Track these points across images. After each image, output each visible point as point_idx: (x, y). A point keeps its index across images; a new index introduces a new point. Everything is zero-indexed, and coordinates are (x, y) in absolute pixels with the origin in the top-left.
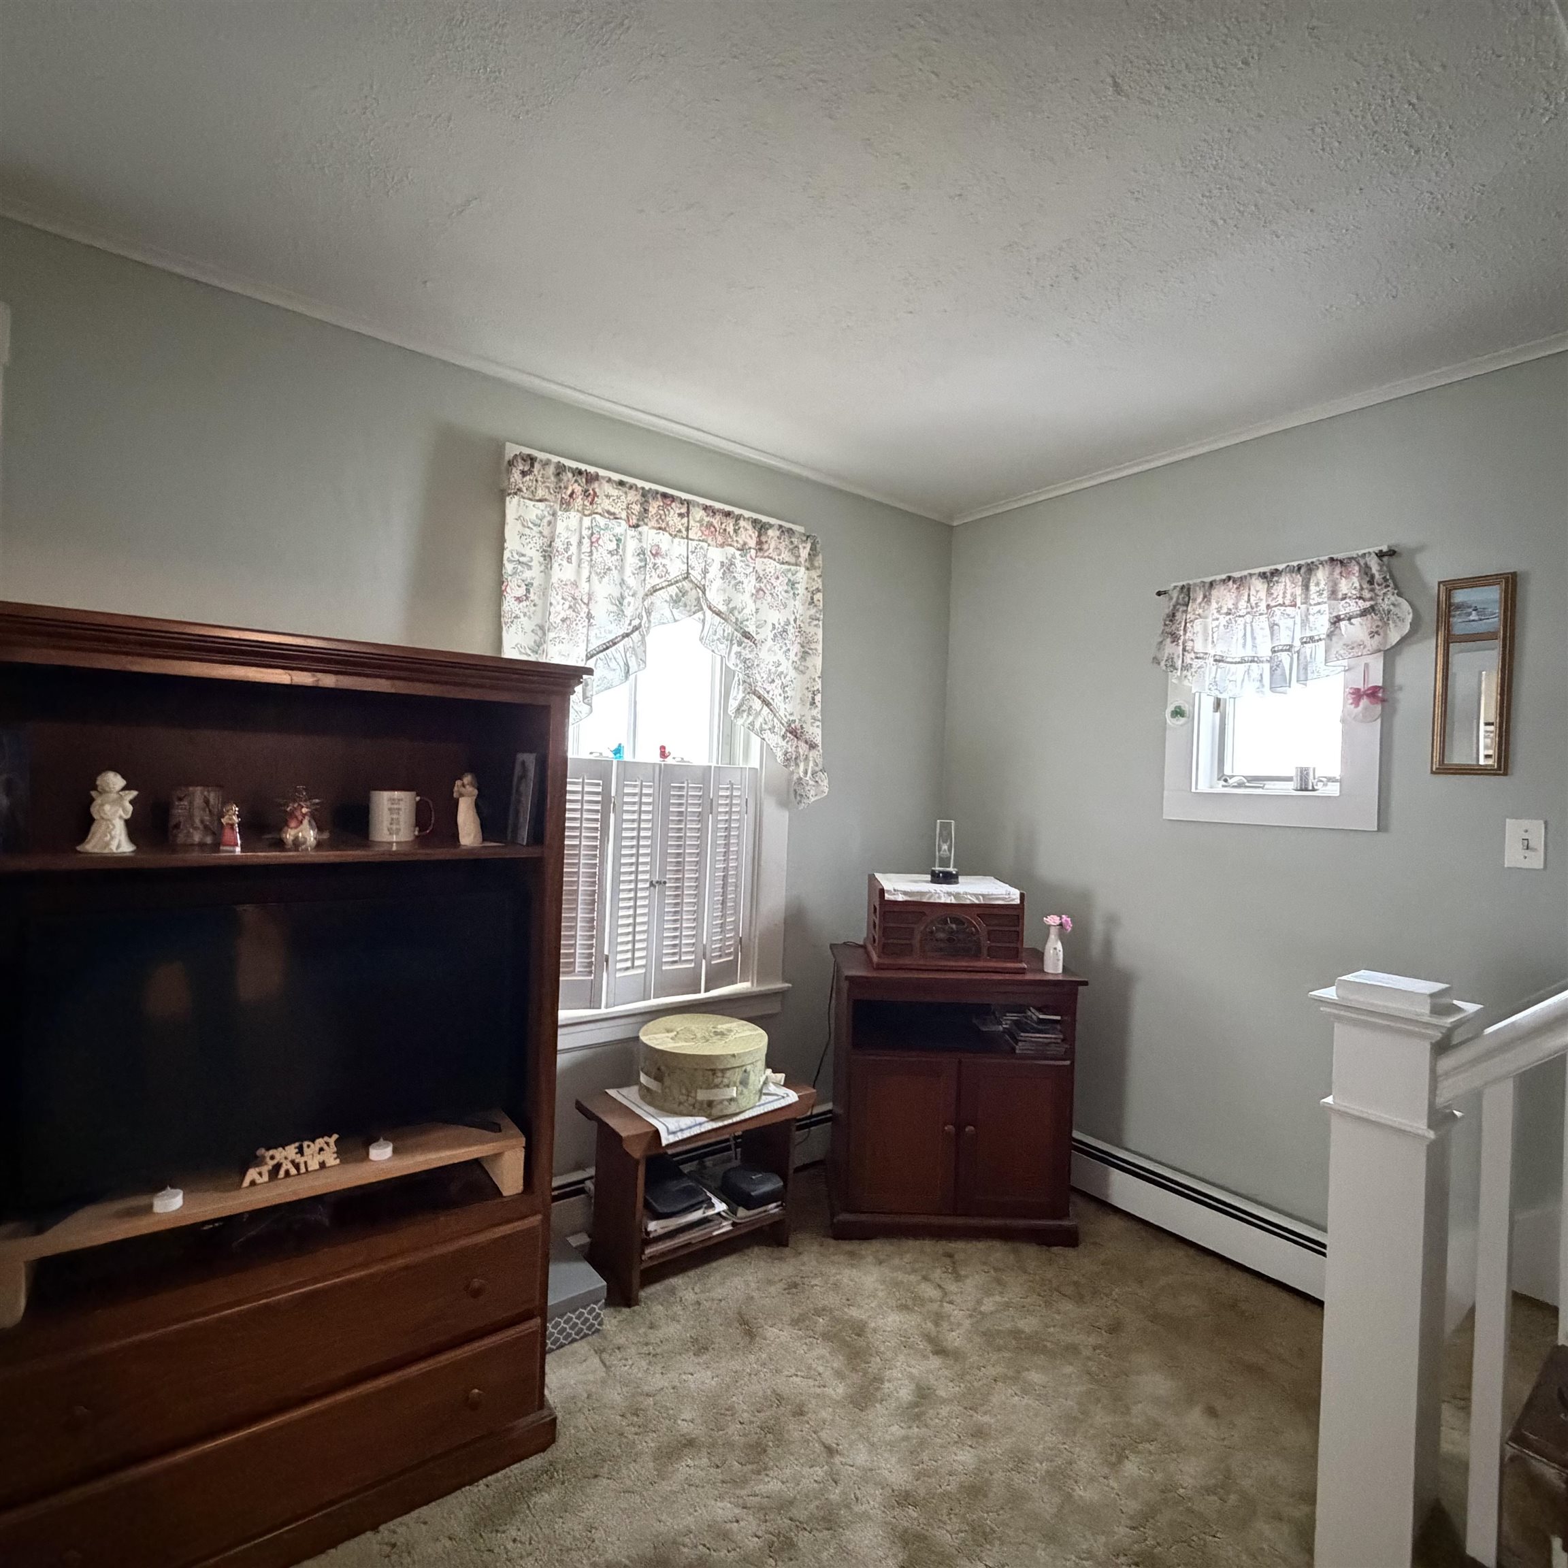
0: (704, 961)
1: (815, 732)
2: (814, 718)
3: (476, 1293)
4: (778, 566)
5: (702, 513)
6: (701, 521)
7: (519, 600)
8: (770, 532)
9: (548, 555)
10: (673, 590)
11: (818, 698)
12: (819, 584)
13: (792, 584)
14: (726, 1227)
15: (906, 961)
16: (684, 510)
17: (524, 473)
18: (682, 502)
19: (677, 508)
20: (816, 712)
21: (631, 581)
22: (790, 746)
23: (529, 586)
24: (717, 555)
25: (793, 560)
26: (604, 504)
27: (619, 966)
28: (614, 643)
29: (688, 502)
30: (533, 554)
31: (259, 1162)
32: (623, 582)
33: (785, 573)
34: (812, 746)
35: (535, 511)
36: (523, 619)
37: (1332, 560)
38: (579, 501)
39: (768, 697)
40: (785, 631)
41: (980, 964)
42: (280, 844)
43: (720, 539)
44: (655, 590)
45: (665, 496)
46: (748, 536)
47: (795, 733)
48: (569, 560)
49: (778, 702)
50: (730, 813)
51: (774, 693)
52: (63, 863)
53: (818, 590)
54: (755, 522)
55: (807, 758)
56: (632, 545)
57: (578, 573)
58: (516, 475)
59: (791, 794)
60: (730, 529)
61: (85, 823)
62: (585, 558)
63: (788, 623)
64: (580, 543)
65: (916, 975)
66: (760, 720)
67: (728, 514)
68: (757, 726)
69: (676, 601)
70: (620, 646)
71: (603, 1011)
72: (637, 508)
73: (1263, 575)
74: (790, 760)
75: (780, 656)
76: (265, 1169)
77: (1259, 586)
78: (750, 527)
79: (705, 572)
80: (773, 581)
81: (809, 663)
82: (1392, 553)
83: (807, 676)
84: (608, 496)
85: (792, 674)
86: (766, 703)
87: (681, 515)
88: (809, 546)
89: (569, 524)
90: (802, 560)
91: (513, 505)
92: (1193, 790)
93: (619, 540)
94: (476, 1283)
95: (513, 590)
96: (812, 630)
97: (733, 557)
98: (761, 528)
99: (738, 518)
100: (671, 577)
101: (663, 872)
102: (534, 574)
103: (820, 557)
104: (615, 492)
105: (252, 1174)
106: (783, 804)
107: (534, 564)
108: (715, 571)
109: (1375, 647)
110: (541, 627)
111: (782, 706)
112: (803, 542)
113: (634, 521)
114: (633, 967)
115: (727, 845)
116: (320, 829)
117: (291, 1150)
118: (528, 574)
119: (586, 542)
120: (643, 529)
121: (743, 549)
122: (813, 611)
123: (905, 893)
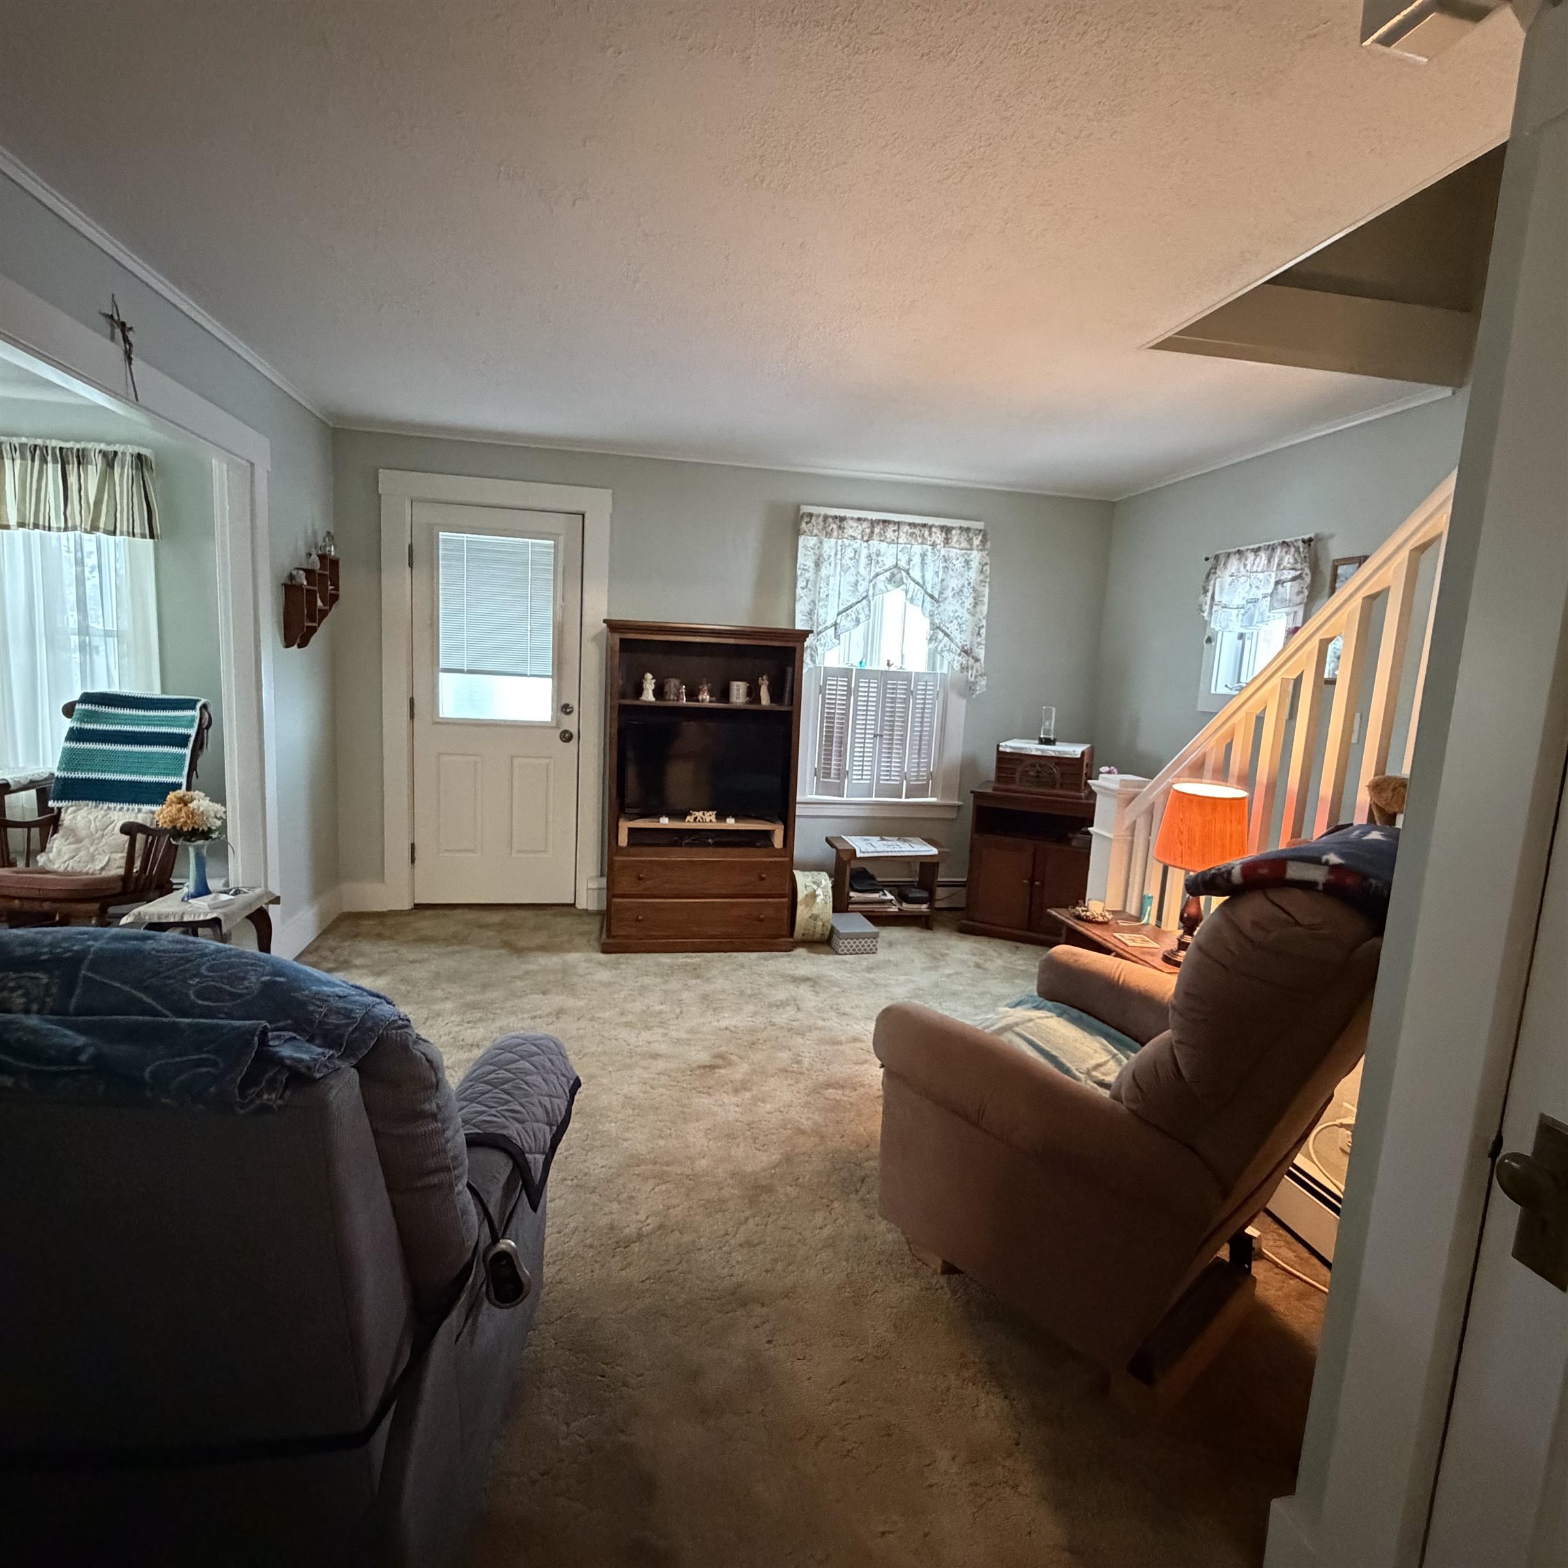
0: (905, 782)
1: (981, 653)
2: (979, 644)
3: (762, 879)
4: (958, 551)
5: (907, 527)
6: (907, 533)
7: (803, 588)
8: (954, 532)
9: (817, 565)
10: (888, 574)
11: (983, 631)
12: (987, 560)
13: (967, 562)
14: (894, 909)
15: (1011, 787)
16: (896, 528)
17: (807, 523)
18: (895, 523)
19: (892, 528)
20: (982, 640)
21: (863, 571)
22: (964, 660)
23: (807, 581)
24: (917, 549)
25: (969, 547)
26: (849, 532)
27: (854, 777)
28: (851, 607)
29: (899, 523)
30: (810, 564)
31: (691, 814)
32: (858, 573)
33: (963, 555)
34: (977, 660)
35: (812, 541)
36: (805, 598)
37: (1284, 542)
38: (835, 534)
39: (948, 632)
40: (961, 591)
41: (1054, 792)
42: (698, 701)
43: (920, 540)
44: (877, 575)
45: (884, 521)
46: (938, 537)
47: (967, 652)
48: (830, 564)
49: (955, 633)
50: (924, 699)
51: (952, 628)
52: (636, 703)
53: (986, 564)
54: (942, 528)
55: (972, 667)
56: (864, 552)
57: (835, 571)
58: (804, 525)
59: (967, 689)
60: (927, 533)
61: (639, 690)
62: (839, 561)
63: (963, 586)
64: (836, 554)
65: (1015, 794)
66: (942, 645)
67: (924, 526)
68: (939, 649)
69: (890, 580)
70: (854, 609)
71: (845, 799)
72: (868, 531)
73: (1252, 550)
74: (964, 668)
75: (957, 607)
76: (693, 817)
77: (1251, 556)
78: (939, 532)
79: (910, 560)
80: (954, 561)
81: (979, 608)
82: (1310, 540)
83: (976, 618)
84: (852, 527)
85: (967, 616)
86: (946, 635)
87: (894, 531)
88: (980, 538)
89: (829, 545)
90: (974, 546)
91: (802, 540)
92: (1213, 691)
93: (856, 552)
94: (764, 876)
95: (801, 583)
96: (981, 589)
97: (927, 551)
98: (947, 530)
99: (931, 527)
100: (885, 568)
101: (882, 729)
102: (810, 575)
103: (989, 543)
104: (855, 524)
105: (688, 818)
106: (962, 695)
107: (811, 569)
108: (917, 560)
109: (1299, 601)
110: (813, 602)
111: (958, 636)
112: (976, 535)
113: (865, 539)
114: (862, 779)
115: (922, 717)
116: (711, 696)
117: (701, 813)
118: (807, 575)
119: (839, 553)
120: (871, 542)
121: (934, 545)
122: (982, 577)
123: (1011, 747)
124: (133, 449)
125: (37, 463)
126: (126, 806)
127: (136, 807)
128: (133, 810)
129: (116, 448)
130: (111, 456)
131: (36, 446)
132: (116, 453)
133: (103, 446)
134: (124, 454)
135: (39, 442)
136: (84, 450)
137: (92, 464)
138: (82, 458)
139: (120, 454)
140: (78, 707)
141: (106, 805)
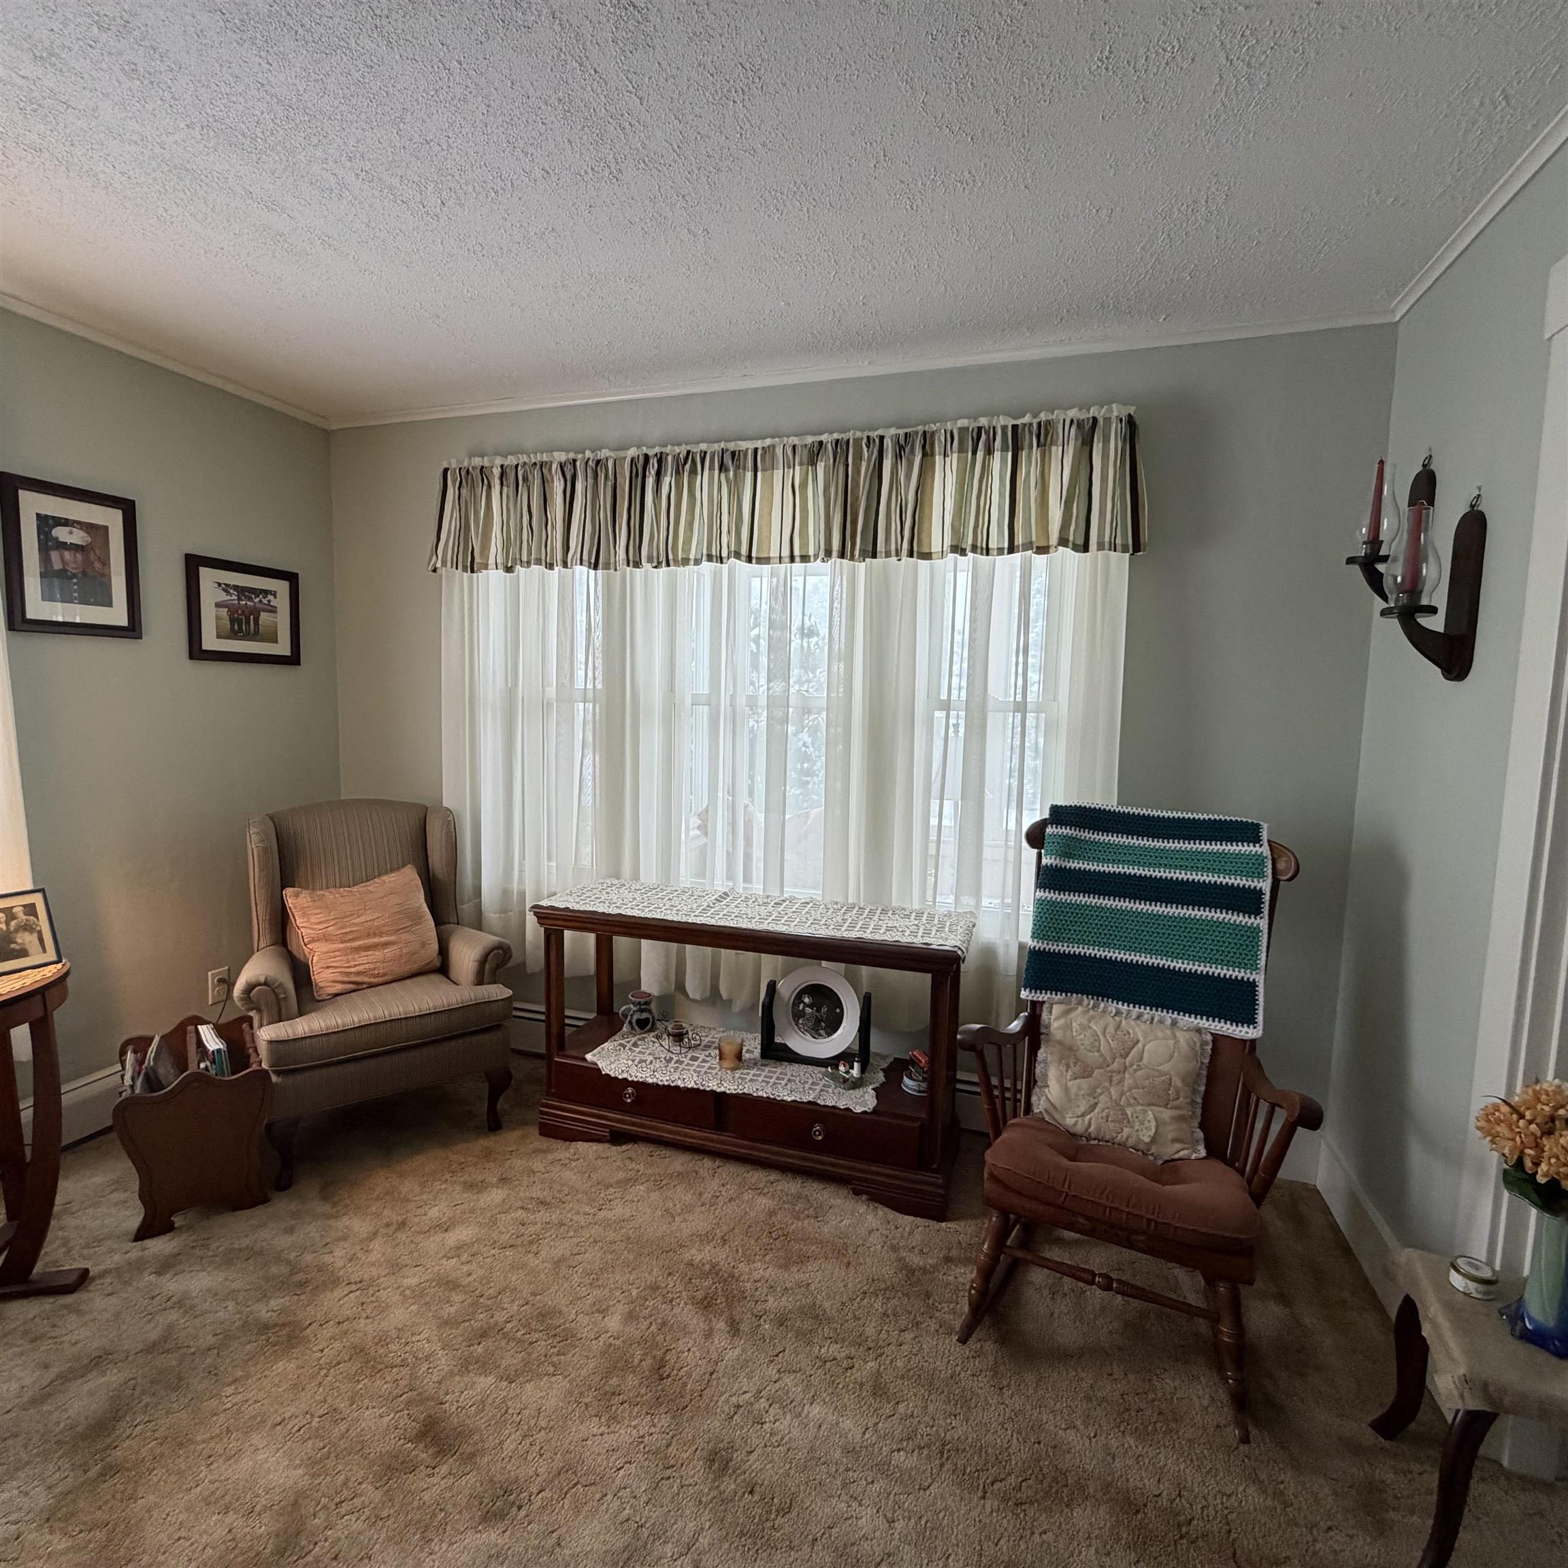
124: (1117, 411)
125: (980, 455)
126: (1147, 1012)
127: (1168, 1016)
128: (1161, 1022)
129: (1093, 412)
130: (1087, 426)
131: (980, 429)
132: (1095, 420)
133: (1073, 413)
134: (1107, 420)
135: (983, 421)
136: (1048, 423)
137: (1057, 446)
138: (1044, 435)
139: (1101, 422)
140: (1049, 830)
141: (1113, 1006)
